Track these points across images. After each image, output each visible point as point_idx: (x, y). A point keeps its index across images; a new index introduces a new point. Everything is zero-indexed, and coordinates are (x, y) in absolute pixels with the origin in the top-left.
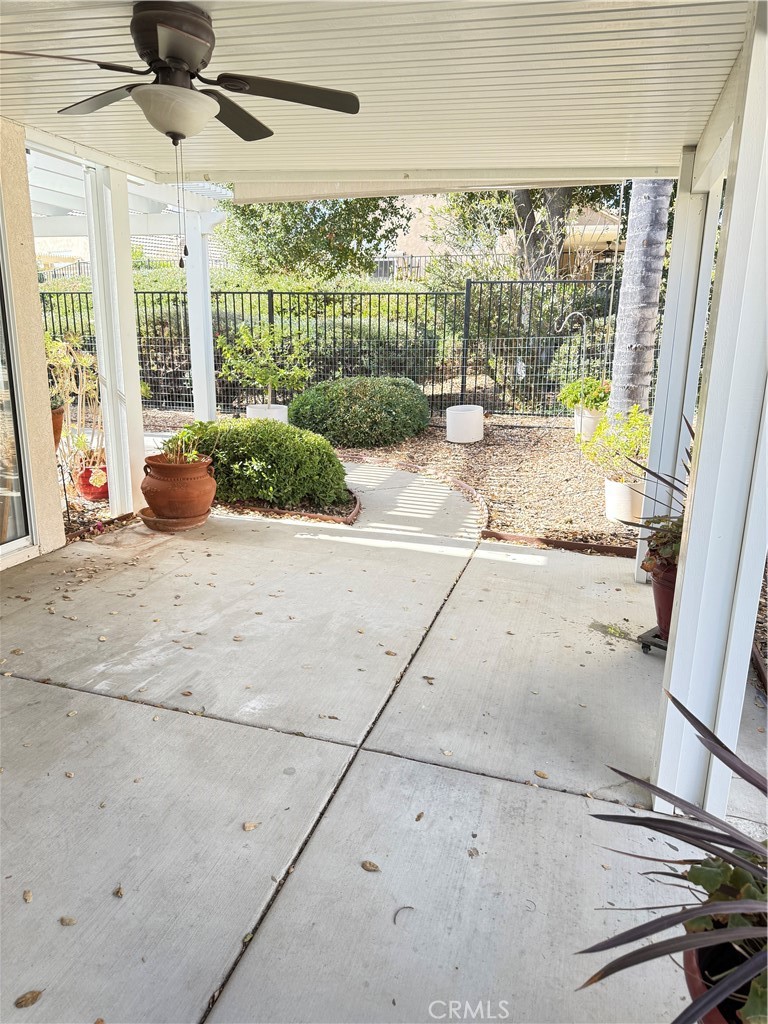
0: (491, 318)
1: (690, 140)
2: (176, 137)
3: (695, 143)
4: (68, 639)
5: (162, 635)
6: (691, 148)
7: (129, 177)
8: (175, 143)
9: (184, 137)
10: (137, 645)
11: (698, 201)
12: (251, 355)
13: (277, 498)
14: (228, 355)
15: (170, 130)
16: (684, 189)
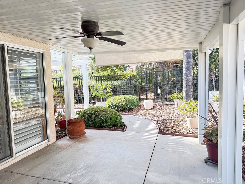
0: (152, 79)
1: (200, 41)
2: (90, 49)
3: (201, 42)
4: (60, 167)
5: (83, 165)
6: (200, 43)
7: (72, 54)
8: (90, 50)
9: (92, 48)
10: (77, 168)
11: (203, 54)
12: (97, 91)
13: (107, 125)
14: (92, 91)
15: (89, 47)
16: (199, 52)
